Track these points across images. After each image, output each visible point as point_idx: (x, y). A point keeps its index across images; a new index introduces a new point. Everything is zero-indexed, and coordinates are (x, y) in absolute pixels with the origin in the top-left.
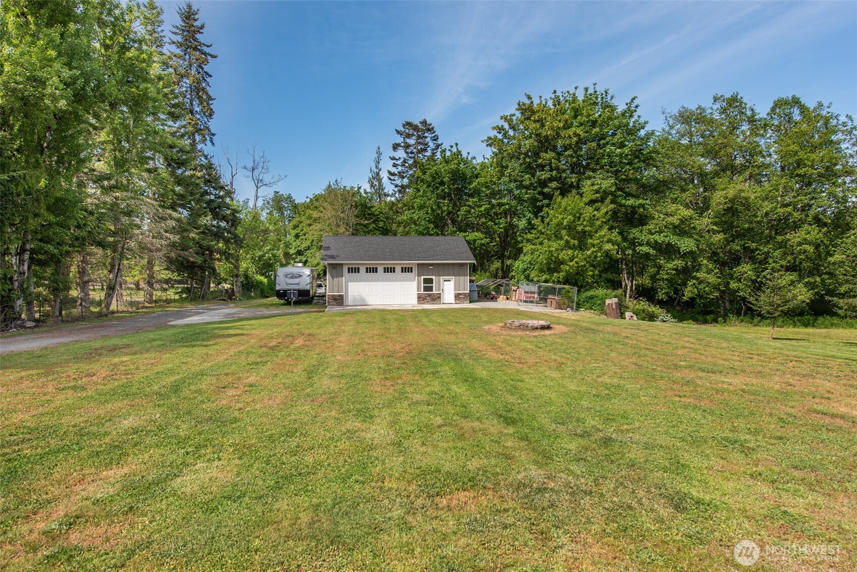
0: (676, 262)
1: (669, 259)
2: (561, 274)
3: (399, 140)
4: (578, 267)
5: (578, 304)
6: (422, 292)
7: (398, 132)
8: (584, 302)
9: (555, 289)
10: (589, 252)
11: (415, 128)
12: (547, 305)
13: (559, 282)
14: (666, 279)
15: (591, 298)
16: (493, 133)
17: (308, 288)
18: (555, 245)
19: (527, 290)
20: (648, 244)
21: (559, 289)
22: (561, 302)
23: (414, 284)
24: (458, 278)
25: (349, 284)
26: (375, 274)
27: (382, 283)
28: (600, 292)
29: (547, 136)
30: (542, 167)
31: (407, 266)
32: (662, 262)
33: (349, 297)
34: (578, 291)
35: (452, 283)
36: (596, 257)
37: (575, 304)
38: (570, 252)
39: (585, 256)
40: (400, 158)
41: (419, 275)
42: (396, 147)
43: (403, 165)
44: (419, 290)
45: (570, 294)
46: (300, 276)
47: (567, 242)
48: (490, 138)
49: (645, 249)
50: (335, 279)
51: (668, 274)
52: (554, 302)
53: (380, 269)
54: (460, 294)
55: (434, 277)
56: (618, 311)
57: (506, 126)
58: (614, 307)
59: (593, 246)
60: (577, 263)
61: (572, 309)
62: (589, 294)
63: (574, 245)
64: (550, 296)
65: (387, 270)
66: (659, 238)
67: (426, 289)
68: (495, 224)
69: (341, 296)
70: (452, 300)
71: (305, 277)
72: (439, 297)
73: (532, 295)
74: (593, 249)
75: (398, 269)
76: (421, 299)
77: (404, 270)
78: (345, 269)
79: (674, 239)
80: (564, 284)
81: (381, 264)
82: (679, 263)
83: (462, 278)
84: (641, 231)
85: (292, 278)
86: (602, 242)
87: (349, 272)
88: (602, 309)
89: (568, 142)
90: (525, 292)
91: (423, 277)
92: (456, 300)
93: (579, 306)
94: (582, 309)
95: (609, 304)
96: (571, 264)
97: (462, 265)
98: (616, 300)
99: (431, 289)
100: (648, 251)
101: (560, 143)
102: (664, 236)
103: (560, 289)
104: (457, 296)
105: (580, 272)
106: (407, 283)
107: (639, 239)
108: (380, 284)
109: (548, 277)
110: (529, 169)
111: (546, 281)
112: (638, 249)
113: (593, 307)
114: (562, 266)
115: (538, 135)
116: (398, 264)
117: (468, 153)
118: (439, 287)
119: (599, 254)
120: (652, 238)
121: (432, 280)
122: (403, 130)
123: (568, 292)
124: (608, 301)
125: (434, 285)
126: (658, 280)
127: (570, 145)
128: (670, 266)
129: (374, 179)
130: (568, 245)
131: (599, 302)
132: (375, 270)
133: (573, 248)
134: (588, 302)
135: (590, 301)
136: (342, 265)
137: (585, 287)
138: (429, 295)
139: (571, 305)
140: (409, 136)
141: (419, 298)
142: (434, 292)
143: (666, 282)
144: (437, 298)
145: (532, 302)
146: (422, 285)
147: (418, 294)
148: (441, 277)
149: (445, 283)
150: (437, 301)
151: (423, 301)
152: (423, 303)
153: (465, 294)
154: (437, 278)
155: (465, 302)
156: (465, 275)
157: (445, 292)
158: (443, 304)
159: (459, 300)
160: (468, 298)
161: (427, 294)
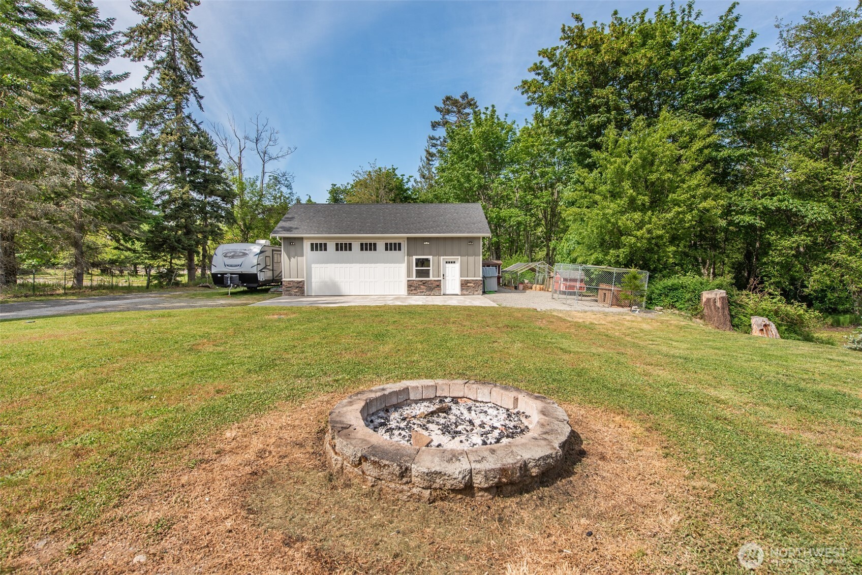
0: (796, 238)
1: (786, 233)
2: (621, 250)
3: (438, 117)
4: (649, 240)
5: (650, 299)
6: (414, 278)
7: (437, 109)
8: (660, 295)
9: (610, 273)
10: (669, 215)
11: (455, 103)
12: (599, 298)
13: (618, 264)
14: (778, 263)
15: (673, 288)
16: (531, 77)
17: (254, 271)
18: (612, 206)
19: (568, 277)
20: (753, 212)
21: (618, 274)
22: (622, 296)
23: (403, 267)
24: (465, 258)
25: (313, 265)
26: (348, 252)
27: (358, 265)
28: (689, 279)
29: (603, 64)
30: (594, 109)
31: (393, 242)
32: (774, 237)
33: (313, 285)
34: (650, 277)
35: (457, 267)
36: (682, 221)
37: (645, 299)
38: (637, 216)
39: (663, 222)
40: (440, 138)
41: (409, 255)
42: (434, 125)
43: (442, 145)
44: (409, 275)
45: (637, 282)
46: (245, 254)
47: (632, 200)
48: (525, 82)
49: (748, 219)
50: (292, 259)
51: (780, 255)
52: (609, 296)
53: (356, 246)
54: (468, 282)
55: (430, 257)
56: (727, 312)
57: (547, 63)
58: (719, 304)
59: (676, 203)
60: (649, 232)
61: (640, 306)
62: (669, 282)
63: (643, 205)
64: (602, 286)
65: (365, 247)
66: (772, 204)
67: (419, 274)
68: (536, 197)
69: (302, 282)
70: (457, 290)
71: (251, 256)
72: (439, 286)
73: (572, 284)
74: (677, 209)
75: (381, 246)
76: (412, 288)
77: (390, 247)
78: (307, 245)
79: (794, 204)
80: (626, 266)
81: (356, 238)
82: (801, 240)
83: (471, 259)
84: (741, 195)
85: (233, 257)
86: (694, 197)
87: (312, 250)
88: (695, 309)
89: (634, 69)
90: (565, 280)
91: (415, 257)
92: (462, 290)
93: (651, 302)
94: (658, 308)
95: (708, 300)
96: (639, 233)
97: (471, 240)
98: (722, 293)
99: (426, 273)
100: (753, 221)
101: (622, 71)
102: (780, 201)
103: (619, 276)
104: (464, 285)
105: (654, 246)
106: (393, 265)
107: (738, 206)
108: (356, 267)
109: (600, 256)
110: (577, 114)
111: (598, 263)
112: (737, 218)
113: (677, 304)
114: (623, 238)
115: (590, 64)
116: (381, 238)
117: (506, 115)
118: (439, 272)
119: (688, 217)
120: (759, 203)
121: (428, 260)
122: (443, 106)
123: (635, 278)
124: (706, 295)
125: (431, 268)
126: (765, 263)
127: (637, 74)
128: (786, 243)
129: (424, 168)
130: (632, 205)
131: (688, 296)
132: (347, 247)
133: (643, 209)
134: (667, 296)
135: (671, 294)
136: (302, 239)
137: (661, 271)
138: (424, 283)
139: (638, 299)
140: (448, 112)
141: (409, 286)
142: (431, 278)
143: (778, 268)
144: (435, 287)
145: (574, 294)
146: (415, 268)
147: (408, 281)
148: (442, 257)
149: (448, 265)
150: (436, 291)
151: (414, 292)
152: (415, 294)
153: (475, 282)
154: (436, 258)
155: (476, 293)
156: (476, 254)
157: (447, 278)
158: (444, 295)
159: (467, 290)
160: (481, 287)
161: (422, 281)
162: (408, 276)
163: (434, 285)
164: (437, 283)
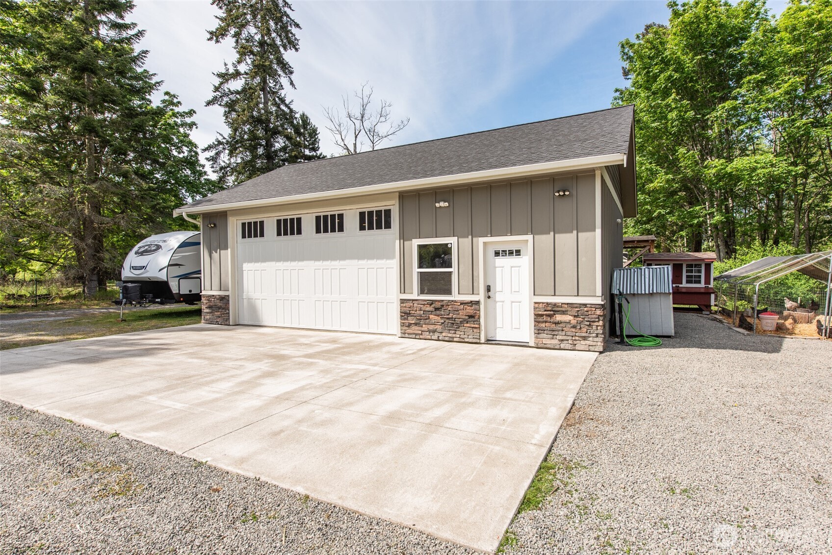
6: (415, 295)
23: (390, 267)
24: (546, 240)
25: (246, 266)
27: (312, 263)
31: (375, 206)
33: (245, 303)
35: (524, 262)
41: (404, 237)
44: (404, 286)
50: (214, 254)
53: (308, 224)
54: (556, 309)
55: (452, 241)
65: (323, 225)
67: (429, 284)
69: (226, 298)
70: (525, 331)
72: (473, 318)
75: (351, 220)
76: (411, 319)
77: (369, 221)
78: (234, 228)
83: (566, 240)
87: (243, 236)
91: (416, 242)
92: (539, 331)
97: (565, 185)
99: (441, 284)
104: (546, 318)
106: (374, 263)
118: (474, 279)
121: (447, 250)
125: (454, 269)
132: (295, 227)
136: (225, 216)
138: (438, 308)
141: (405, 315)
142: (455, 296)
144: (465, 322)
146: (416, 270)
147: (403, 301)
148: (481, 240)
149: (500, 261)
150: (466, 331)
151: (415, 329)
152: (417, 336)
153: (579, 310)
154: (466, 242)
155: (582, 344)
156: (580, 226)
157: (498, 297)
158: (489, 341)
159: (553, 333)
160: (599, 326)
161: (432, 302)
162: (403, 290)
163: (462, 314)
164: (470, 310)
